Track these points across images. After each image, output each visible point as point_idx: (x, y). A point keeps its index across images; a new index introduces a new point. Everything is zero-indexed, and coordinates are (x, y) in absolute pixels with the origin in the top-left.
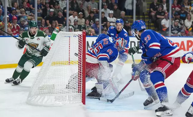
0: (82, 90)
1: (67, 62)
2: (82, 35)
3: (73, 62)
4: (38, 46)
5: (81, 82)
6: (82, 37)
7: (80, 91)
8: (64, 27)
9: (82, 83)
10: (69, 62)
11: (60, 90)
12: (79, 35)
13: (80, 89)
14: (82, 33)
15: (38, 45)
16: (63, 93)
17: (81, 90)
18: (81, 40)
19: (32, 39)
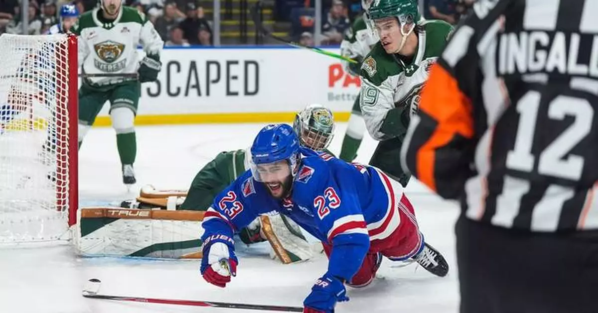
0: (67, 201)
1: (25, 121)
2: (66, 45)
3: (41, 121)
4: (122, 51)
5: (64, 179)
6: (66, 51)
7: (62, 205)
8: (17, 24)
9: (67, 181)
10: (31, 122)
11: (6, 203)
12: (58, 44)
13: (62, 200)
14: (66, 39)
15: (122, 47)
16: (13, 211)
17: (64, 201)
18: (64, 59)
19: (109, 28)
